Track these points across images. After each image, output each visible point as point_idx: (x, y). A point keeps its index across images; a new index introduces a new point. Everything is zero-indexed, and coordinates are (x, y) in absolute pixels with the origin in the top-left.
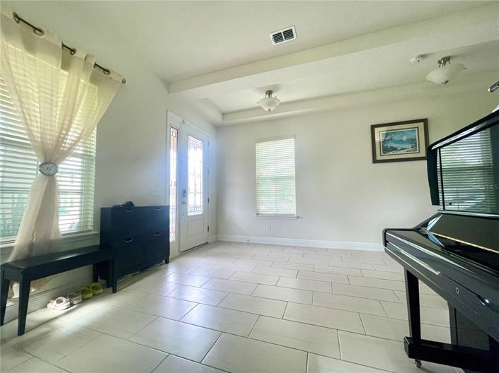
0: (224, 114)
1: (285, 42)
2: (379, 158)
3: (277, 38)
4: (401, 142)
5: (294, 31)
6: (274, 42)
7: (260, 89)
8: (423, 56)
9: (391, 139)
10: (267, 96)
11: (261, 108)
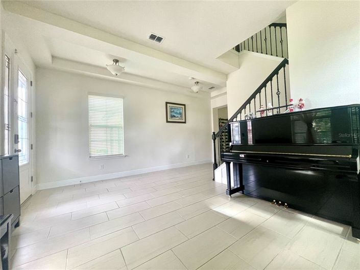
0: (53, 57)
1: (154, 42)
2: (169, 120)
3: (153, 37)
4: (176, 113)
5: (163, 40)
6: (148, 37)
7: (110, 56)
8: (193, 78)
9: (173, 111)
10: (114, 63)
11: (106, 69)
